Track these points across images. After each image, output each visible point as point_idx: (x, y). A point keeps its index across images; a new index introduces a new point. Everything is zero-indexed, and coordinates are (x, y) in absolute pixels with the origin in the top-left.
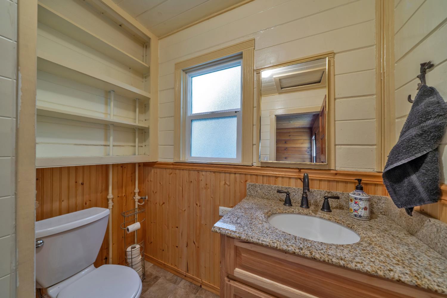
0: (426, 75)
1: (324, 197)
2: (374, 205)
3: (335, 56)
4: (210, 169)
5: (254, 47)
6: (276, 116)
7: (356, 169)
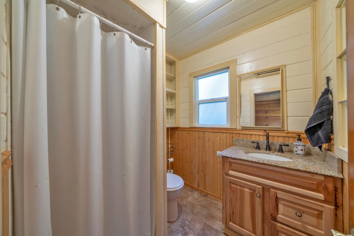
0: (329, 82)
1: (279, 145)
2: (311, 150)
3: (286, 67)
4: (210, 130)
5: (236, 63)
6: (254, 94)
7: (301, 130)
